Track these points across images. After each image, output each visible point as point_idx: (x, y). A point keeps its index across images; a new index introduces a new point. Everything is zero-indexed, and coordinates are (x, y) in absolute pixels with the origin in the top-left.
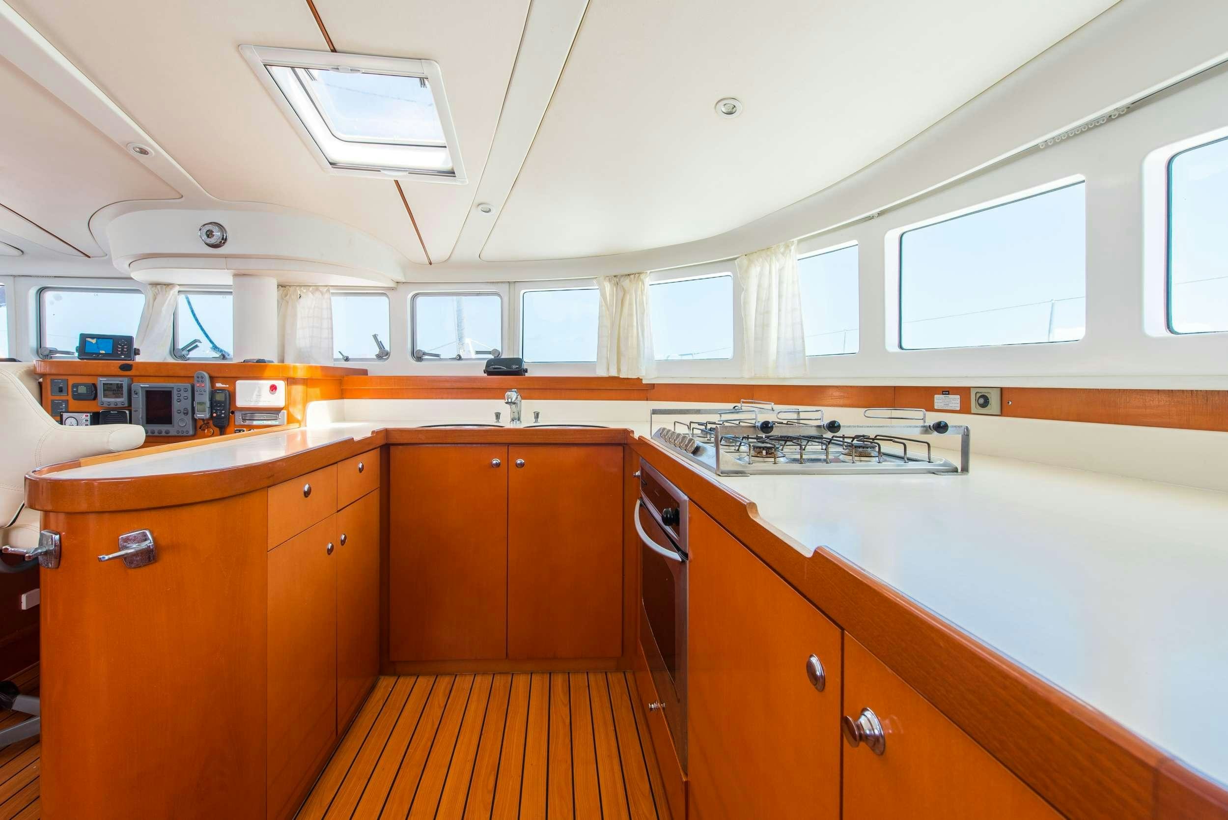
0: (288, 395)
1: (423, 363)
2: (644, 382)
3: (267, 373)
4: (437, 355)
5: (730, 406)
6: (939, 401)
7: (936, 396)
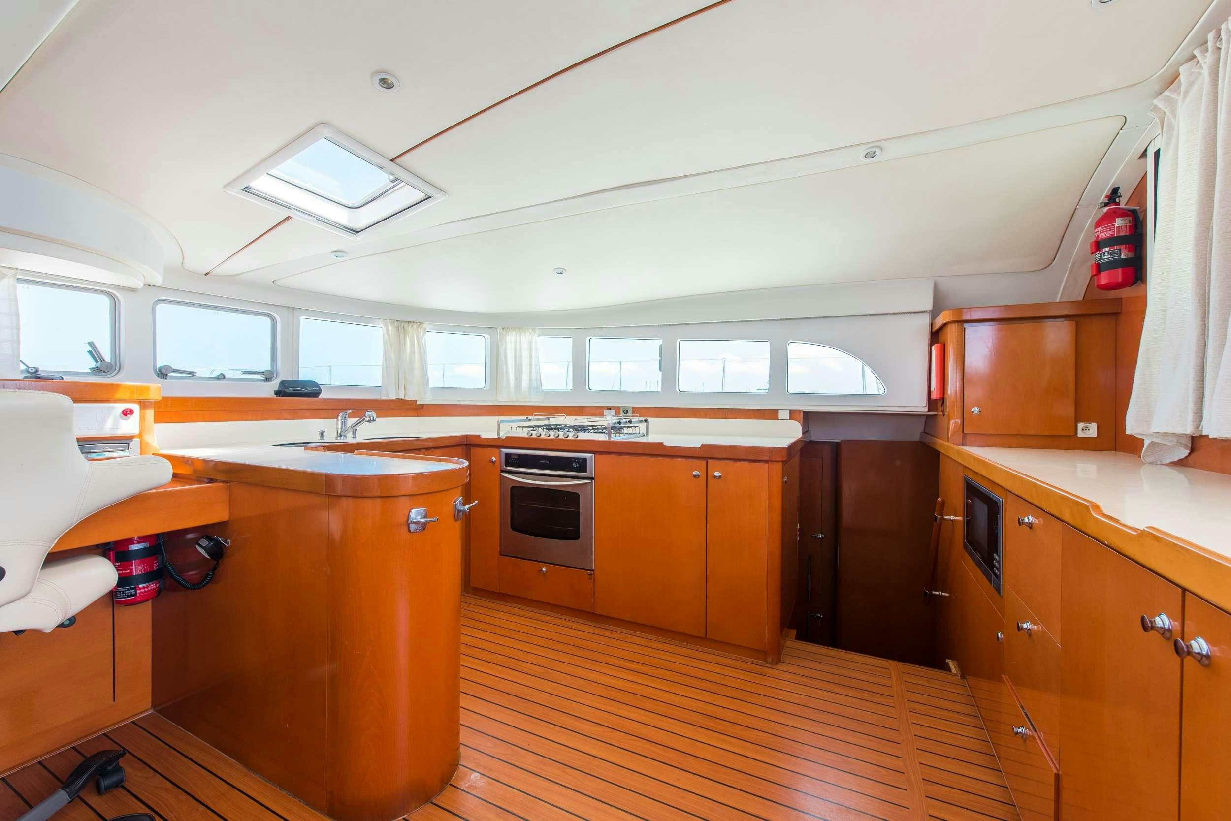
0: (142, 419)
1: (169, 380)
2: (418, 403)
3: (118, 395)
4: (193, 373)
5: (525, 418)
6: (606, 412)
7: (605, 410)
